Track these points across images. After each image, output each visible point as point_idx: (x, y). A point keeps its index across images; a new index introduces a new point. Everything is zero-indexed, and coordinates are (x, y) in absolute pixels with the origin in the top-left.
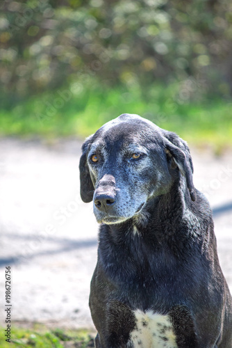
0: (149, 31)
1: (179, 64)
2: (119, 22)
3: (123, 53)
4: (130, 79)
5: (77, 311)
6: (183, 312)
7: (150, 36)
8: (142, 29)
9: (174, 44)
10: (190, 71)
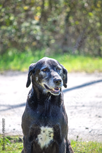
0: (34, 32)
1: (45, 43)
2: (23, 30)
3: (25, 40)
4: (28, 49)
5: (14, 130)
6: (58, 126)
7: (34, 34)
8: (32, 32)
9: (43, 36)
10: (48, 45)
